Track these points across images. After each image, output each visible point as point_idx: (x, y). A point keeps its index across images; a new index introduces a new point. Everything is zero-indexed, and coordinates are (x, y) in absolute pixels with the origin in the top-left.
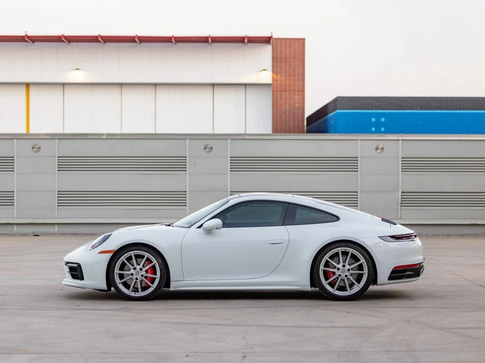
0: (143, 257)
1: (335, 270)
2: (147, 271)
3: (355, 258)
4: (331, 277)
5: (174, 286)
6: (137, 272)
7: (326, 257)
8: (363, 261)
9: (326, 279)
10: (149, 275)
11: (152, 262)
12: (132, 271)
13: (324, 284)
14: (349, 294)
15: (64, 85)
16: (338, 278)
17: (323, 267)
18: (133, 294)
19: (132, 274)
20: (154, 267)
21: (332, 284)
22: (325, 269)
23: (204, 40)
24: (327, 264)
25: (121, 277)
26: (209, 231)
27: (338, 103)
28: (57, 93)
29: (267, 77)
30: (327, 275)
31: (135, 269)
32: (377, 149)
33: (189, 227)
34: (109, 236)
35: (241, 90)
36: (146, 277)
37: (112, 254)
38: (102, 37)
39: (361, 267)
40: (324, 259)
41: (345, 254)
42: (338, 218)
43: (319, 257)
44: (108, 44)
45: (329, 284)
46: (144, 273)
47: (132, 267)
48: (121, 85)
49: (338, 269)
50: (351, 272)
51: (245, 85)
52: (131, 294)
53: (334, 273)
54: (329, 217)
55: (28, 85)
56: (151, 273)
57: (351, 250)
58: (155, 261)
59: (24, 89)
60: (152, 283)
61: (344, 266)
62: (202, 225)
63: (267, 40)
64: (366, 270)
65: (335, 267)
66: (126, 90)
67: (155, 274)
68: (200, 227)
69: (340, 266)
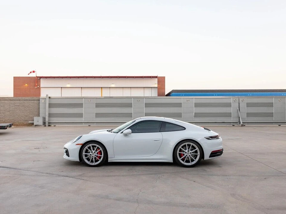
0: (96, 146)
1: (184, 153)
2: (97, 153)
3: (194, 148)
4: (182, 156)
5: (110, 160)
6: (93, 154)
7: (180, 147)
8: (197, 149)
9: (180, 157)
10: (99, 155)
11: (100, 149)
12: (91, 153)
13: (179, 160)
14: (191, 164)
15: (110, 88)
16: (185, 157)
17: (178, 152)
18: (91, 164)
19: (91, 155)
20: (101, 151)
21: (183, 160)
22: (180, 152)
23: (142, 77)
24: (180, 150)
25: (86, 156)
26: (126, 135)
27: (173, 91)
28: (108, 89)
29: (156, 86)
30: (181, 155)
31: (92, 152)
32: (187, 101)
33: (117, 133)
34: (81, 136)
35: (151, 89)
36: (97, 156)
37: (81, 145)
38: (118, 77)
39: (196, 152)
40: (179, 148)
41: (189, 145)
42: (185, 129)
43: (177, 147)
44: (120, 78)
45: (181, 159)
46: (96, 154)
47: (91, 151)
48: (123, 87)
49: (186, 152)
50: (192, 154)
51: (151, 87)
52: (90, 164)
53: (184, 154)
54: (181, 128)
55: (102, 88)
56: (99, 154)
57: (192, 144)
58: (101, 149)
59: (101, 88)
60: (100, 159)
61: (188, 151)
62: (123, 132)
63: (156, 77)
64: (199, 153)
65: (184, 152)
66: (124, 89)
67: (101, 155)
68: (122, 133)
69: (187, 151)
